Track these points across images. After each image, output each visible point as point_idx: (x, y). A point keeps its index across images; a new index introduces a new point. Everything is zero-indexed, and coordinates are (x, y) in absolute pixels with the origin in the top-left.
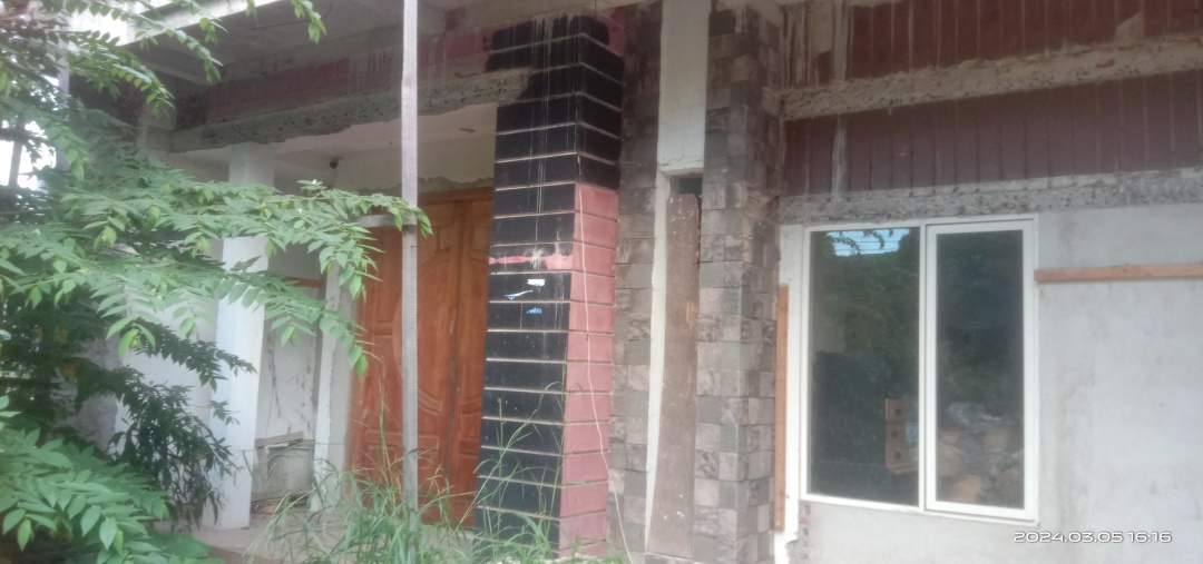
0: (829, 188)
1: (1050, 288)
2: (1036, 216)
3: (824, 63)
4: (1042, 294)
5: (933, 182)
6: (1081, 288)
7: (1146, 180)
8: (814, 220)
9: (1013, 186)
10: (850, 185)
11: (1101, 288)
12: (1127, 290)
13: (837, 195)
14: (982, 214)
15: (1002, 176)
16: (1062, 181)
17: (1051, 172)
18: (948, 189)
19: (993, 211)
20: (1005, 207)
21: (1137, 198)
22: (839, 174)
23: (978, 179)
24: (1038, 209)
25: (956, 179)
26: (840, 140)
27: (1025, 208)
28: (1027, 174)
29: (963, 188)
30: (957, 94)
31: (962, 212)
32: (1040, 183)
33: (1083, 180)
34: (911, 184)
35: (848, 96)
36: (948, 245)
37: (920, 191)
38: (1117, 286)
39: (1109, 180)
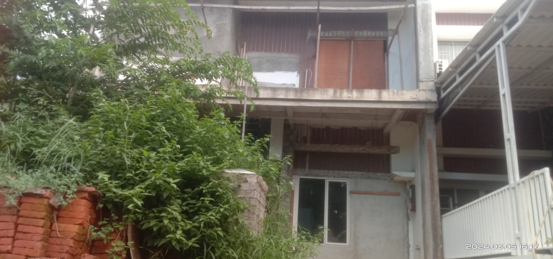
0: (305, 168)
1: (353, 195)
2: (349, 179)
3: (305, 140)
4: (351, 196)
5: (329, 169)
6: (359, 195)
7: (371, 174)
8: (301, 175)
9: (346, 172)
10: (310, 168)
11: (363, 196)
12: (368, 196)
13: (307, 170)
14: (339, 178)
15: (343, 170)
16: (356, 172)
17: (353, 170)
18: (332, 171)
19: (341, 177)
20: (344, 177)
21: (370, 178)
22: (307, 165)
23: (338, 170)
24: (350, 178)
25: (333, 169)
26: (308, 157)
27: (348, 178)
28: (349, 170)
29: (335, 171)
30: (334, 151)
31: (335, 177)
32: (351, 172)
33: (360, 173)
34: (324, 169)
35: (309, 147)
36: (331, 184)
37: (326, 171)
38: (366, 195)
39: (364, 173)
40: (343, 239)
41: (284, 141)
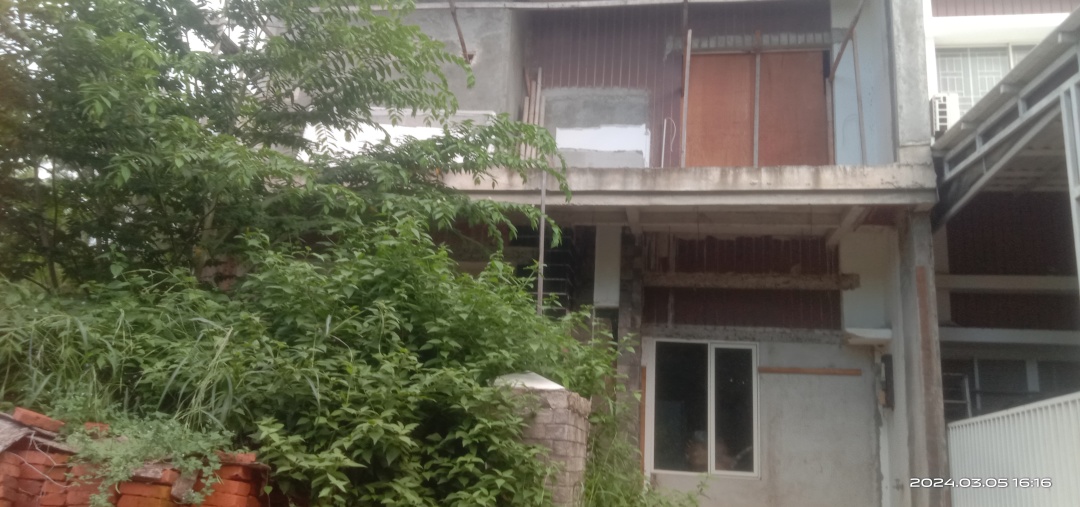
0: (666, 321)
1: (765, 375)
2: (758, 344)
3: (664, 264)
4: (761, 378)
5: (715, 323)
6: (777, 376)
7: (802, 332)
8: (659, 336)
9: (750, 329)
10: (677, 320)
11: (785, 376)
12: (795, 378)
13: (670, 324)
14: (735, 340)
15: (744, 324)
16: (769, 329)
17: (765, 325)
18: (721, 328)
19: (740, 339)
20: (745, 338)
21: (798, 340)
22: (671, 315)
23: (735, 324)
24: (759, 341)
25: (725, 323)
26: (671, 300)
27: (754, 340)
28: (756, 324)
29: (728, 328)
30: (725, 286)
31: (727, 338)
32: (760, 329)
33: (778, 330)
34: (705, 324)
35: (673, 279)
36: (721, 354)
37: (709, 327)
38: (791, 376)
39: (788, 331)
40: (746, 464)
41: (623, 269)
